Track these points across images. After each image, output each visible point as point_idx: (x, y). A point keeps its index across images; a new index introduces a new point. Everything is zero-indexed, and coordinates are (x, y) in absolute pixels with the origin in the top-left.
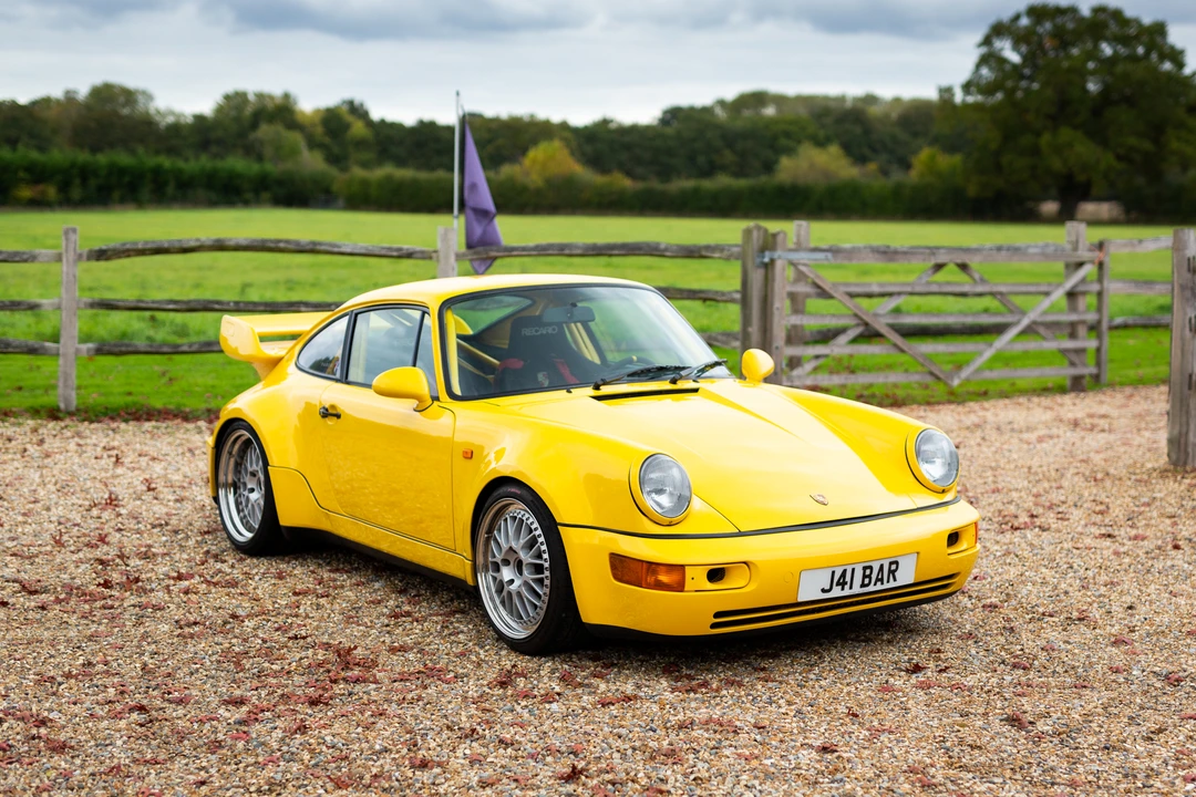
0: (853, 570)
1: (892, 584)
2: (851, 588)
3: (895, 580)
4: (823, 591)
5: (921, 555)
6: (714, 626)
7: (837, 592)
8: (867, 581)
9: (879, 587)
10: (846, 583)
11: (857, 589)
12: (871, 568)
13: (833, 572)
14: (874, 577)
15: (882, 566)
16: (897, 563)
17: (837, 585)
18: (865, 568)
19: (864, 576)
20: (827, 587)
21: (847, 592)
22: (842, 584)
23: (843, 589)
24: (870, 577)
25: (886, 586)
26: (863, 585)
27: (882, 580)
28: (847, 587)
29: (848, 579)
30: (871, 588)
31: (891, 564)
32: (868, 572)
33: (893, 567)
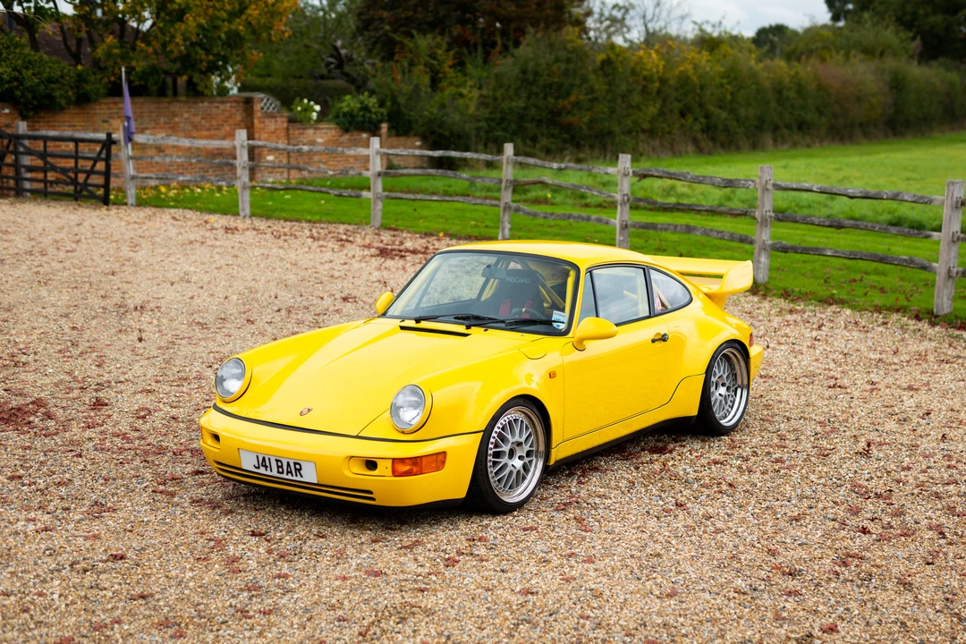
0: (269, 460)
1: (299, 478)
2: (271, 471)
3: (301, 475)
4: (255, 467)
5: (318, 465)
7: (262, 470)
8: (281, 470)
9: (289, 477)
11: (275, 473)
12: (281, 462)
13: (256, 457)
14: (285, 468)
15: (288, 463)
16: (300, 465)
17: (262, 465)
18: (277, 461)
19: (278, 467)
20: (257, 465)
21: (268, 473)
22: (266, 467)
23: (266, 470)
24: (282, 467)
25: (295, 478)
26: (278, 472)
27: (291, 472)
28: (269, 469)
29: (268, 464)
30: (284, 476)
31: (295, 464)
32: (280, 464)
33: (298, 467)
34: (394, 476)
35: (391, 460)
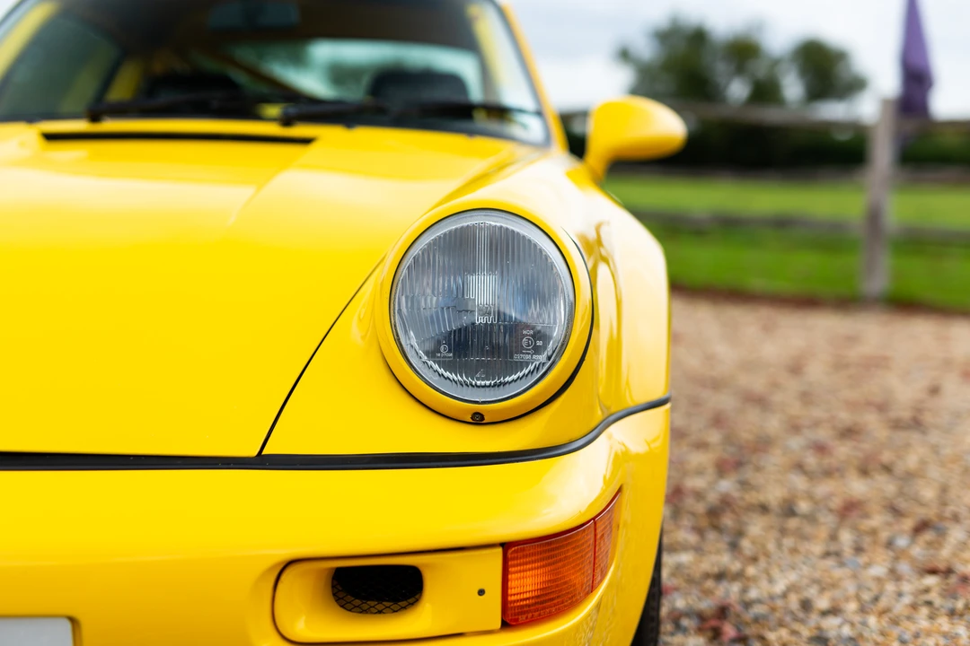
5: (87, 628)
34: (507, 625)
35: (499, 551)
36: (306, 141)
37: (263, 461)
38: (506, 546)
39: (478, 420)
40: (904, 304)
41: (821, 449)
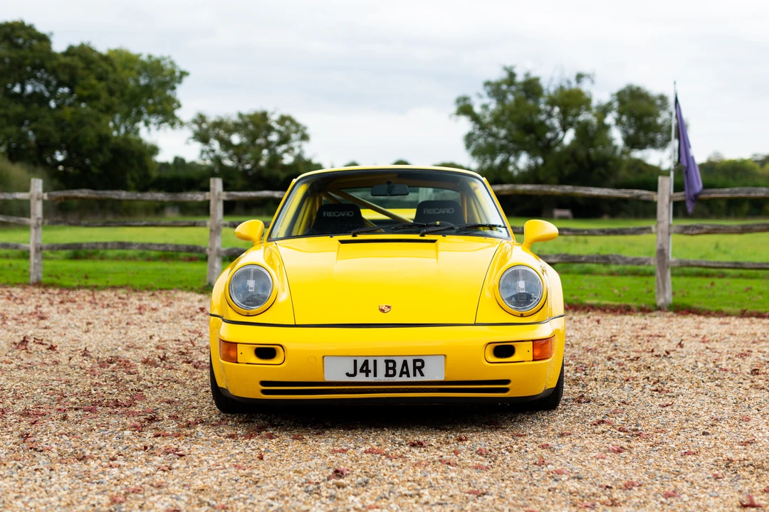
0: (375, 362)
1: (419, 378)
2: (375, 375)
3: (422, 375)
4: (348, 374)
5: (448, 358)
6: (264, 392)
7: (361, 377)
8: (391, 372)
9: (404, 378)
10: (370, 371)
11: (381, 377)
12: (394, 362)
13: (355, 362)
14: (398, 369)
15: (405, 363)
16: (423, 362)
17: (361, 371)
18: (387, 362)
19: (388, 368)
20: (352, 372)
21: (371, 378)
22: (367, 372)
23: (367, 376)
24: (394, 368)
25: (412, 379)
26: (387, 375)
27: (407, 374)
28: (371, 374)
29: (371, 367)
30: (397, 379)
31: (415, 361)
32: (391, 365)
33: (419, 364)
34: (534, 360)
35: (532, 342)
36: (434, 241)
37: (475, 324)
38: (533, 341)
39: (522, 316)
40: (682, 310)
41: (620, 364)
